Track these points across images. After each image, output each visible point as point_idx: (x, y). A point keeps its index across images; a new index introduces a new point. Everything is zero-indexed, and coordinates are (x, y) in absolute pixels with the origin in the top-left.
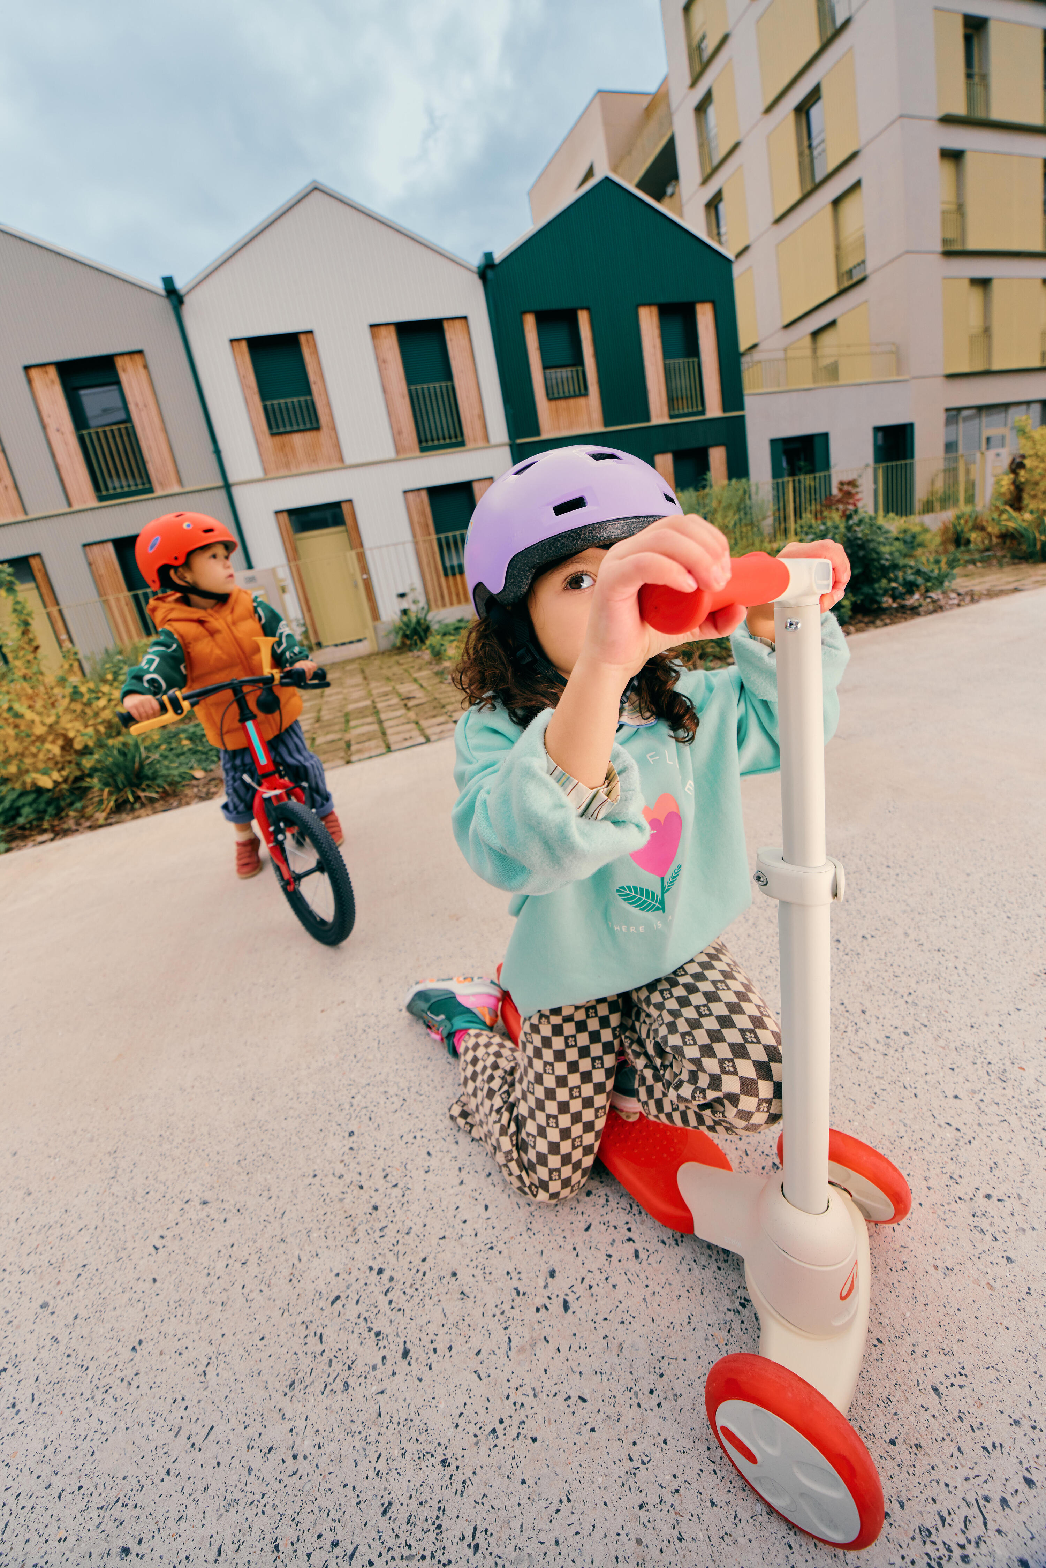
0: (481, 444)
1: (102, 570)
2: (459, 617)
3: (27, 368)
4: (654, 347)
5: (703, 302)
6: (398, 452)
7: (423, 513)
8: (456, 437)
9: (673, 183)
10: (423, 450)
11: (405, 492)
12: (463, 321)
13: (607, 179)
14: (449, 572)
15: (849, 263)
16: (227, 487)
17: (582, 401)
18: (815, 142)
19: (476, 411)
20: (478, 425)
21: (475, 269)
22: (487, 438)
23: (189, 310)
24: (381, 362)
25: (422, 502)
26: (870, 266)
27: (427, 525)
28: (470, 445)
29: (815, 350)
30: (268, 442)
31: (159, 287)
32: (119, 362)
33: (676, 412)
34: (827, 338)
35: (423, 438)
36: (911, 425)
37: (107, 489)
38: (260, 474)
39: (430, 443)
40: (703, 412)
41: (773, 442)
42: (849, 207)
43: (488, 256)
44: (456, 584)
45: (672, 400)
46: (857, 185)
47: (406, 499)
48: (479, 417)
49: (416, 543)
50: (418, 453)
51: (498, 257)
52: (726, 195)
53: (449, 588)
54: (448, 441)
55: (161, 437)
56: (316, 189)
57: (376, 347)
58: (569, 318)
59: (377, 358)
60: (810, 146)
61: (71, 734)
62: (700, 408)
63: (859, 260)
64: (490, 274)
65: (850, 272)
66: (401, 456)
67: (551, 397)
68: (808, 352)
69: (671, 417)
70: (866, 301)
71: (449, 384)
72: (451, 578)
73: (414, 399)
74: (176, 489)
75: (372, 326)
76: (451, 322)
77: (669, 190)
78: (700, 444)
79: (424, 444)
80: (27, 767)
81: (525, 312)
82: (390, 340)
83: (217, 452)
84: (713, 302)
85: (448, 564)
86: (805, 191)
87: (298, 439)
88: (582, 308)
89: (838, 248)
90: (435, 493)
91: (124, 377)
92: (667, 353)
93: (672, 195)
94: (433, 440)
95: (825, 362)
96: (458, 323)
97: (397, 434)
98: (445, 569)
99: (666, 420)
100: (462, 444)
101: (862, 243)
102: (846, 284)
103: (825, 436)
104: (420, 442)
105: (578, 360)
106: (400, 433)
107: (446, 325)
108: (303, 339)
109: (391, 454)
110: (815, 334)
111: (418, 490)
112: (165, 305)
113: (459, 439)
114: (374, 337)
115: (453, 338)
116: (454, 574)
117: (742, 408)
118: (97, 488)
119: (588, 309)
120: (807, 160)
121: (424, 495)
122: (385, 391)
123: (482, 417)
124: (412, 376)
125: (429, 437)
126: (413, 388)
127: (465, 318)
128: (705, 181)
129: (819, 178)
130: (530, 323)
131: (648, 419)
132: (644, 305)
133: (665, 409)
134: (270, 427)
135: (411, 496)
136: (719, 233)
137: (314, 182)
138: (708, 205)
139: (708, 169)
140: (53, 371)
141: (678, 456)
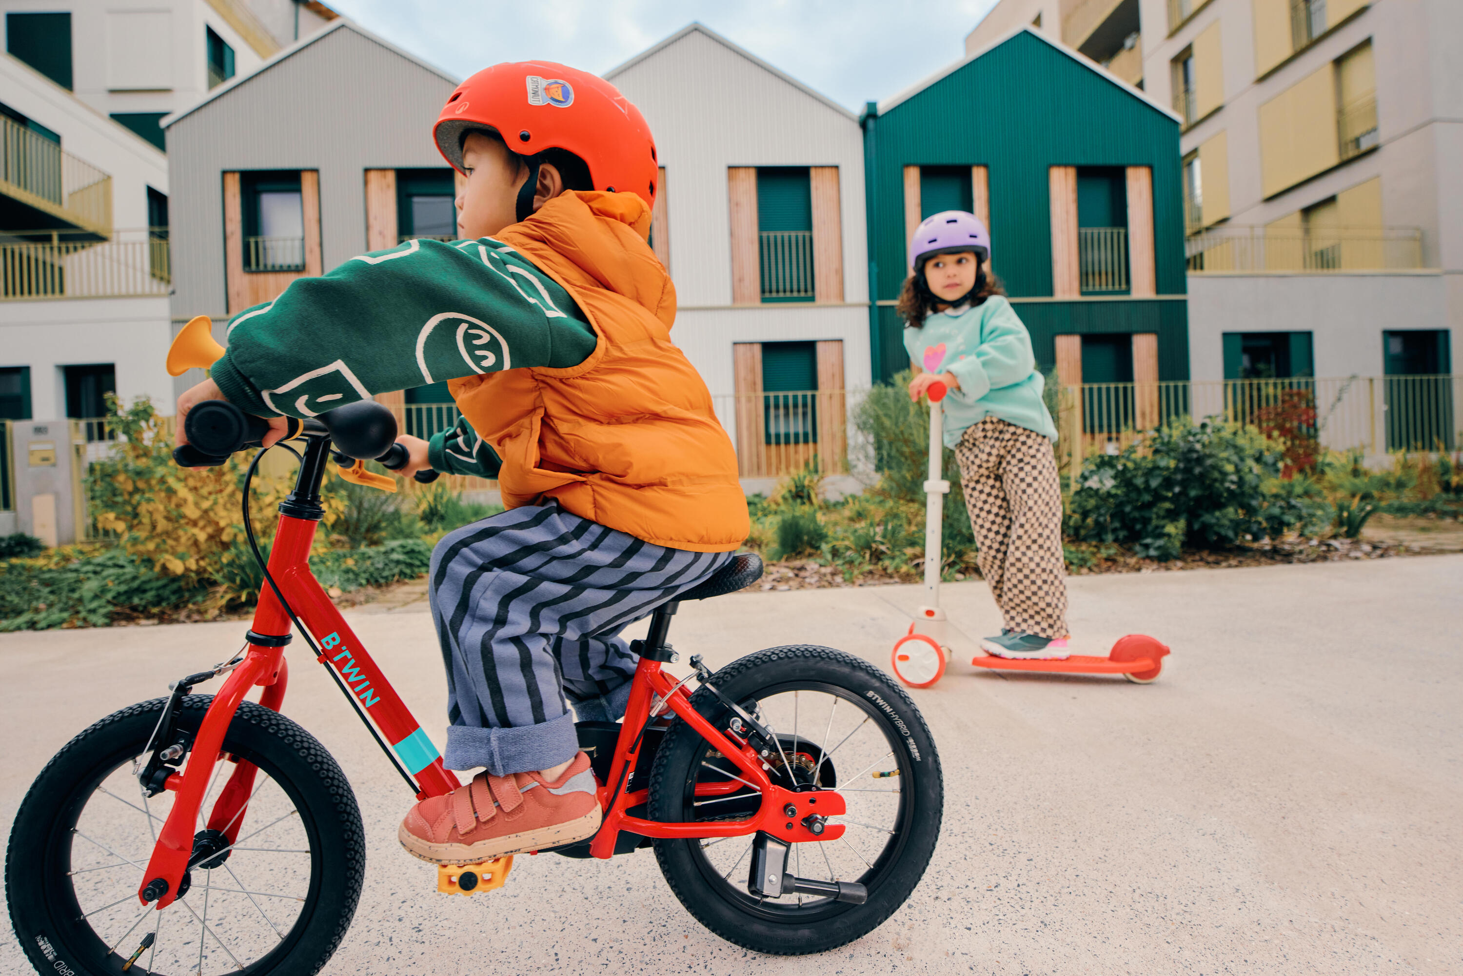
0: (834, 301)
2: (757, 491)
3: (366, 170)
4: (1067, 212)
5: (1136, 165)
6: (734, 299)
7: (753, 370)
8: (806, 291)
9: (1134, 36)
10: (764, 300)
11: (735, 344)
12: (834, 170)
13: (1026, 32)
14: (773, 440)
15: (1355, 130)
19: (835, 266)
20: (833, 280)
21: (857, 119)
22: (842, 295)
24: (733, 205)
25: (753, 357)
26: (1382, 136)
27: (755, 384)
28: (819, 300)
29: (1307, 231)
33: (1090, 288)
34: (1323, 218)
35: (767, 288)
36: (1446, 333)
39: (774, 295)
40: (1128, 292)
41: (1227, 336)
42: (1356, 68)
43: (872, 106)
44: (779, 455)
45: (1085, 275)
46: (1367, 43)
47: (735, 353)
48: (837, 272)
49: (737, 400)
50: (758, 303)
51: (882, 108)
52: (1196, 50)
53: (769, 458)
54: (795, 294)
56: (697, 29)
57: (731, 190)
58: (963, 174)
59: (730, 200)
61: (222, 524)
62: (1124, 287)
63: (1369, 127)
64: (871, 124)
65: (1357, 141)
66: (738, 305)
68: (1299, 233)
69: (1083, 293)
70: (1378, 176)
71: (807, 234)
72: (773, 446)
73: (763, 246)
75: (730, 168)
76: (820, 170)
77: (1128, 43)
78: (1122, 328)
79: (767, 295)
80: (167, 547)
81: (908, 165)
82: (748, 184)
84: (1151, 167)
85: (772, 431)
86: (1298, 48)
88: (978, 165)
89: (1340, 112)
90: (769, 348)
92: (1083, 220)
93: (1132, 48)
94: (778, 291)
95: (1319, 245)
96: (827, 172)
97: (737, 282)
98: (768, 435)
99: (1076, 297)
100: (812, 299)
101: (1372, 109)
102: (1351, 153)
103: (1308, 336)
104: (763, 291)
106: (741, 280)
107: (813, 173)
109: (727, 301)
110: (1308, 211)
111: (751, 343)
113: (810, 294)
114: (730, 178)
115: (819, 186)
116: (778, 443)
117: (1183, 290)
119: (986, 166)
120: (1302, 14)
121: (757, 351)
122: (732, 234)
123: (840, 273)
124: (765, 222)
125: (774, 287)
126: (765, 234)
127: (837, 167)
128: (1173, 34)
129: (1317, 32)
130: (912, 177)
131: (1051, 293)
132: (1059, 165)
133: (1076, 284)
135: (741, 348)
136: (1187, 90)
137: (696, 23)
138: (1175, 60)
139: (1177, 22)
140: (391, 177)
141: (1089, 340)
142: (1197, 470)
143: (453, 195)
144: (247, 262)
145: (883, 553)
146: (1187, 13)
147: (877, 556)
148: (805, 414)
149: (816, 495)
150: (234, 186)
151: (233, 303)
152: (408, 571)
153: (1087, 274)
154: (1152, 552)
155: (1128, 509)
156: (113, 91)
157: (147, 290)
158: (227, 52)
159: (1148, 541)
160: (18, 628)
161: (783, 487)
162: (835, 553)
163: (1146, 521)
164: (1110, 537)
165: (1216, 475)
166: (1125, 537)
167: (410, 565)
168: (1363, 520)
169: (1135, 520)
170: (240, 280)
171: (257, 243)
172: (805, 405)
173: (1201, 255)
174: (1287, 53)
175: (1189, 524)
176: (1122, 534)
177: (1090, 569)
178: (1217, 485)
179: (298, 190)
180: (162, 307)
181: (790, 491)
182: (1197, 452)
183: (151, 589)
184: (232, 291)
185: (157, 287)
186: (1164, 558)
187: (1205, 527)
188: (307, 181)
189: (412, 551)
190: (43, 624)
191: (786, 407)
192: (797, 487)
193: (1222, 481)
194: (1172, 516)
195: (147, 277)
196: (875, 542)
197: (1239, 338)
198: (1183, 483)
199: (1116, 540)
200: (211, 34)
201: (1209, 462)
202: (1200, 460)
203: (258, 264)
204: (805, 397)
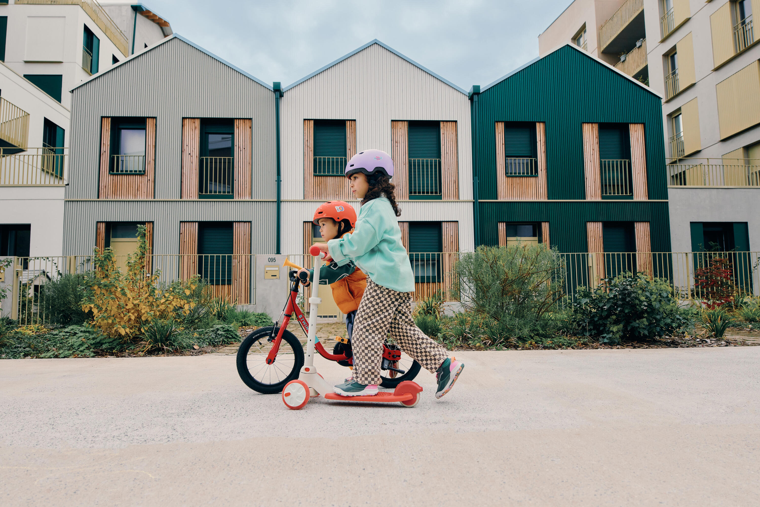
0: (453, 199)
1: (187, 239)
3: (184, 118)
4: (593, 150)
5: (636, 123)
8: (436, 193)
9: (641, 40)
10: (412, 198)
12: (454, 123)
13: (567, 46)
16: (279, 202)
17: (533, 180)
18: (747, 21)
19: (453, 179)
20: (452, 187)
21: (468, 94)
22: (458, 196)
23: (284, 102)
24: (394, 142)
28: (445, 199)
30: (311, 179)
31: (271, 86)
32: (236, 123)
33: (608, 195)
35: (413, 190)
37: (206, 192)
38: (301, 198)
39: (417, 194)
40: (631, 197)
41: (693, 224)
43: (477, 87)
45: (604, 187)
48: (455, 182)
50: (408, 200)
51: (483, 89)
52: (681, 47)
54: (430, 194)
55: (248, 168)
56: (376, 43)
57: (393, 134)
58: (531, 127)
59: (392, 140)
60: (743, 23)
62: (629, 194)
64: (476, 98)
67: (508, 175)
69: (603, 198)
71: (437, 160)
73: (411, 166)
74: (247, 199)
75: (393, 121)
76: (445, 123)
77: (638, 44)
78: (629, 219)
79: (413, 194)
81: (497, 122)
82: (403, 130)
83: (279, 181)
84: (644, 124)
86: (739, 52)
87: (330, 181)
88: (540, 122)
90: (414, 225)
91: (236, 131)
92: (602, 155)
94: (419, 192)
95: (755, 169)
96: (450, 124)
99: (599, 199)
100: (440, 197)
103: (745, 225)
104: (411, 192)
105: (534, 154)
107: (442, 125)
108: (348, 123)
110: (748, 148)
112: (272, 96)
113: (438, 194)
114: (392, 127)
115: (445, 133)
117: (666, 196)
118: (201, 190)
119: (544, 122)
120: (741, 32)
121: (406, 226)
123: (457, 182)
124: (412, 153)
125: (417, 190)
126: (412, 159)
127: (456, 122)
128: (664, 40)
130: (500, 129)
131: (584, 197)
132: (588, 123)
133: (599, 192)
134: (315, 171)
136: (674, 73)
137: (376, 40)
138: (666, 55)
139: (667, 34)
140: (198, 122)
141: (607, 226)
142: (628, 299)
143: (233, 134)
144: (111, 168)
145: (469, 338)
146: (672, 29)
147: (466, 339)
148: (433, 265)
149: (439, 312)
150: (107, 125)
151: (101, 192)
152: (226, 340)
153: (606, 186)
154: (606, 341)
155: (596, 319)
156: (26, 62)
157: (47, 183)
158: (95, 40)
159: (605, 335)
160: (50, 357)
161: (419, 307)
162: (445, 338)
163: (605, 325)
164: (588, 334)
165: (637, 302)
166: (595, 334)
167: (227, 337)
168: (724, 329)
169: (600, 325)
170: (107, 178)
171: (118, 158)
172: (433, 260)
173: (684, 172)
174: (732, 54)
175: (625, 327)
176: (593, 332)
177: (573, 348)
178: (637, 307)
179: (145, 129)
180: (60, 193)
181: (424, 309)
182: (627, 290)
183: (106, 343)
184: (102, 184)
185: (53, 181)
186: (611, 344)
187: (634, 329)
188: (150, 123)
189: (228, 330)
190: (62, 356)
191: (422, 260)
192: (427, 307)
193: (641, 305)
194: (616, 322)
195: (39, 171)
196: (465, 332)
197: (702, 226)
198: (621, 306)
199: (590, 335)
200: (86, 29)
201: (633, 295)
202: (629, 294)
203: (117, 170)
204: (433, 255)
